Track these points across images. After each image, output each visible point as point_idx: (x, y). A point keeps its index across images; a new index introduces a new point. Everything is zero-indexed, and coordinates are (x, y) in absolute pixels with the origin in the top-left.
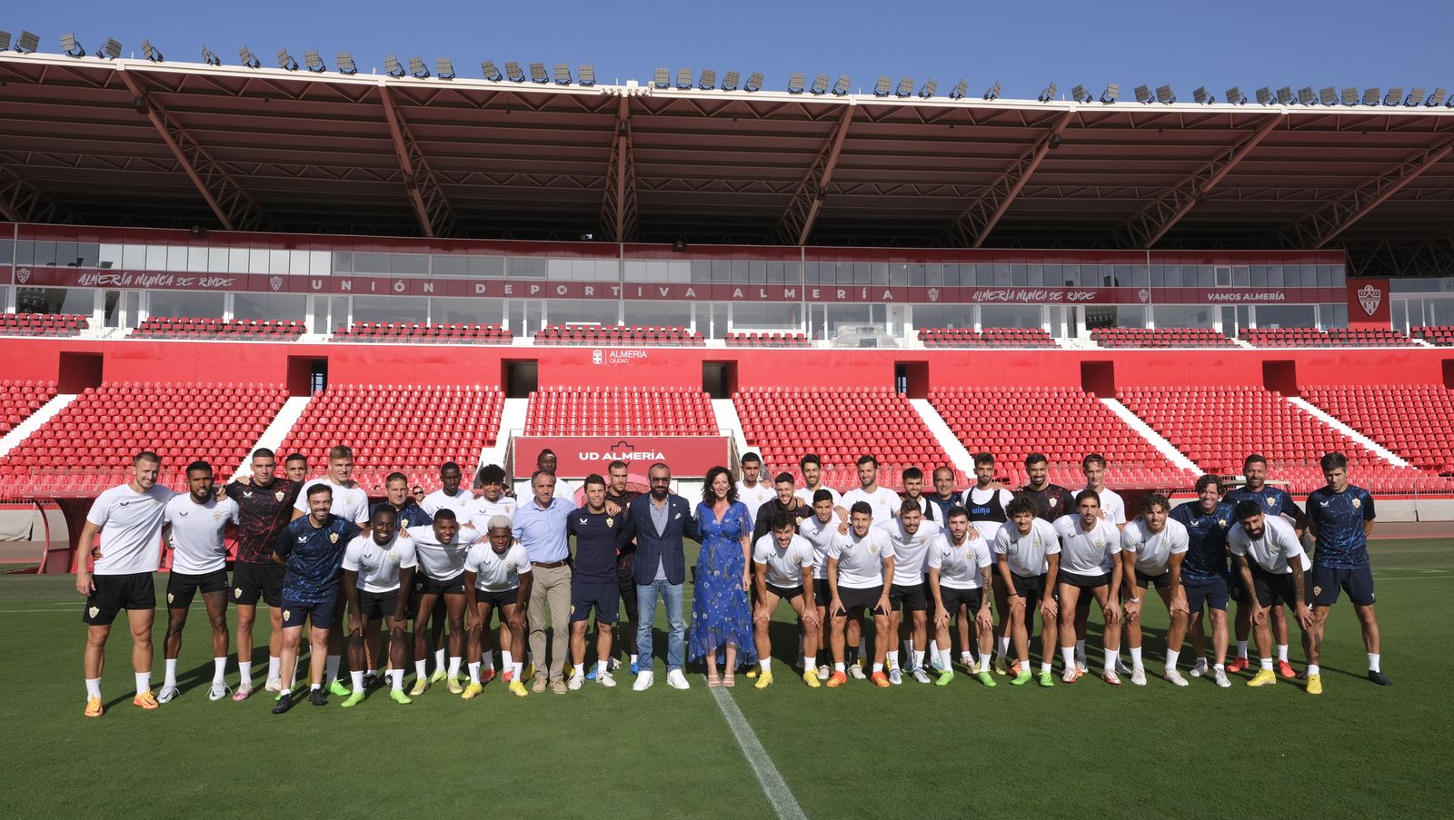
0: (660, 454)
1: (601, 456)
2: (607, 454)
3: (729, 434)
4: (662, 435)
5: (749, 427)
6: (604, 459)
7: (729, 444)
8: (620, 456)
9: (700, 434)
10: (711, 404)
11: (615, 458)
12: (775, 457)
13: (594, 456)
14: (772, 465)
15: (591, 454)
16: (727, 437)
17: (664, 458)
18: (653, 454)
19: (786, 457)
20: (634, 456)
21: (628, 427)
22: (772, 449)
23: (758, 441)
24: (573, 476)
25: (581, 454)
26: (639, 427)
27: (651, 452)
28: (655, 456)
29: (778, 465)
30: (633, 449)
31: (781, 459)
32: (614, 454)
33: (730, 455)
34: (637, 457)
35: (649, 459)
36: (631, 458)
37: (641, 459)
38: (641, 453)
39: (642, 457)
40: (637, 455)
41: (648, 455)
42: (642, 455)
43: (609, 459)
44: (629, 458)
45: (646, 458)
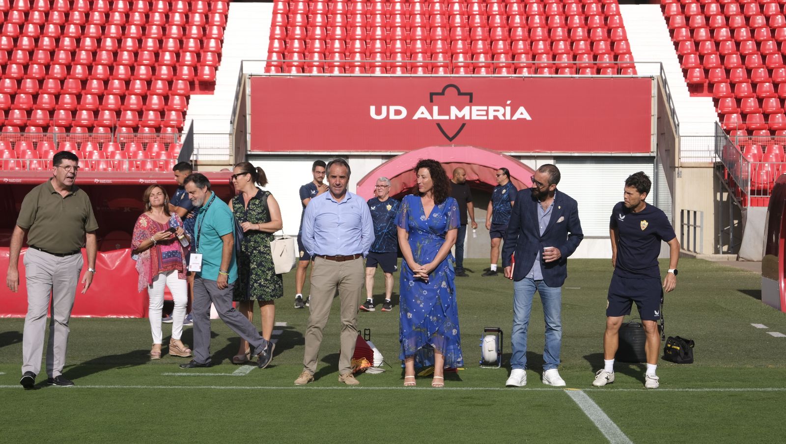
0: (522, 109)
1: (412, 112)
2: (423, 109)
3: (654, 71)
4: (525, 73)
5: (693, 59)
6: (416, 117)
7: (654, 92)
8: (444, 111)
9: (598, 72)
10: (619, 14)
11: (436, 117)
12: (744, 116)
13: (398, 112)
14: (739, 133)
15: (392, 108)
16: (652, 78)
17: (529, 118)
18: (508, 109)
19: (766, 116)
20: (474, 113)
21: (461, 58)
22: (738, 101)
23: (711, 86)
24: (356, 149)
25: (373, 109)
26: (482, 58)
27: (504, 106)
28: (513, 114)
29: (750, 132)
30: (470, 99)
31: (757, 120)
32: (435, 109)
33: (656, 113)
34: (477, 115)
35: (502, 118)
36: (467, 117)
37: (485, 118)
38: (485, 108)
39: (487, 115)
40: (477, 110)
41: (498, 111)
42: (487, 111)
43: (426, 119)
44: (464, 116)
45: (496, 117)
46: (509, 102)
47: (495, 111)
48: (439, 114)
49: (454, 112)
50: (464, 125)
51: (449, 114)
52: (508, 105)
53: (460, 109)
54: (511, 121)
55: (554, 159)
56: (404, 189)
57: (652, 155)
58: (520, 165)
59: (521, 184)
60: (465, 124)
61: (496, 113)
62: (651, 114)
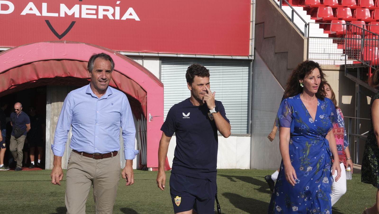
0: (131, 10)
1: (20, 7)
2: (31, 5)
6: (24, 13)
11: (45, 13)
13: (5, 7)
17: (137, 19)
18: (118, 9)
20: (84, 11)
28: (122, 14)
32: (45, 6)
33: (254, 20)
34: (87, 14)
35: (111, 17)
36: (77, 16)
37: (95, 17)
38: (95, 7)
39: (97, 14)
40: (87, 9)
41: (108, 10)
42: (97, 10)
43: (35, 15)
44: (74, 14)
45: (105, 16)
46: (118, 2)
47: (104, 10)
48: (48, 11)
49: (63, 8)
50: (73, 23)
51: (58, 11)
52: (118, 5)
53: (70, 8)
54: (120, 21)
55: (160, 60)
56: (12, 86)
57: (250, 58)
58: (133, 64)
59: (134, 83)
60: (75, 22)
61: (105, 13)
62: (250, 20)
